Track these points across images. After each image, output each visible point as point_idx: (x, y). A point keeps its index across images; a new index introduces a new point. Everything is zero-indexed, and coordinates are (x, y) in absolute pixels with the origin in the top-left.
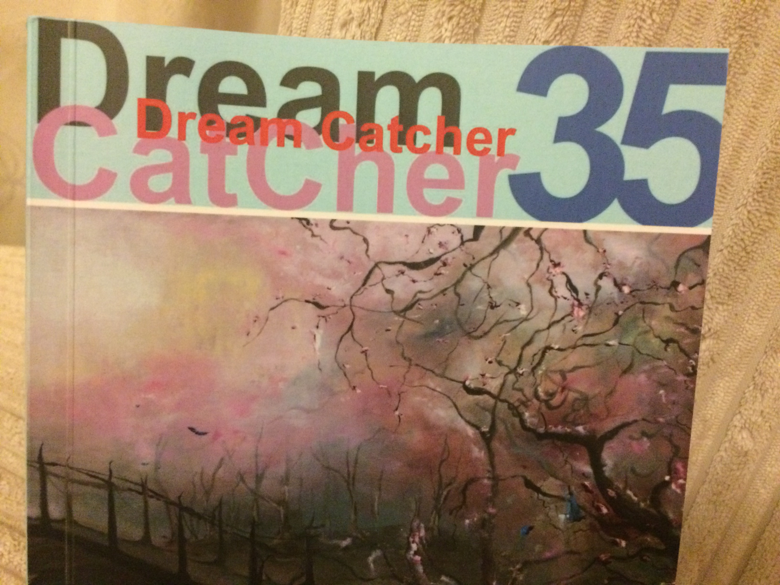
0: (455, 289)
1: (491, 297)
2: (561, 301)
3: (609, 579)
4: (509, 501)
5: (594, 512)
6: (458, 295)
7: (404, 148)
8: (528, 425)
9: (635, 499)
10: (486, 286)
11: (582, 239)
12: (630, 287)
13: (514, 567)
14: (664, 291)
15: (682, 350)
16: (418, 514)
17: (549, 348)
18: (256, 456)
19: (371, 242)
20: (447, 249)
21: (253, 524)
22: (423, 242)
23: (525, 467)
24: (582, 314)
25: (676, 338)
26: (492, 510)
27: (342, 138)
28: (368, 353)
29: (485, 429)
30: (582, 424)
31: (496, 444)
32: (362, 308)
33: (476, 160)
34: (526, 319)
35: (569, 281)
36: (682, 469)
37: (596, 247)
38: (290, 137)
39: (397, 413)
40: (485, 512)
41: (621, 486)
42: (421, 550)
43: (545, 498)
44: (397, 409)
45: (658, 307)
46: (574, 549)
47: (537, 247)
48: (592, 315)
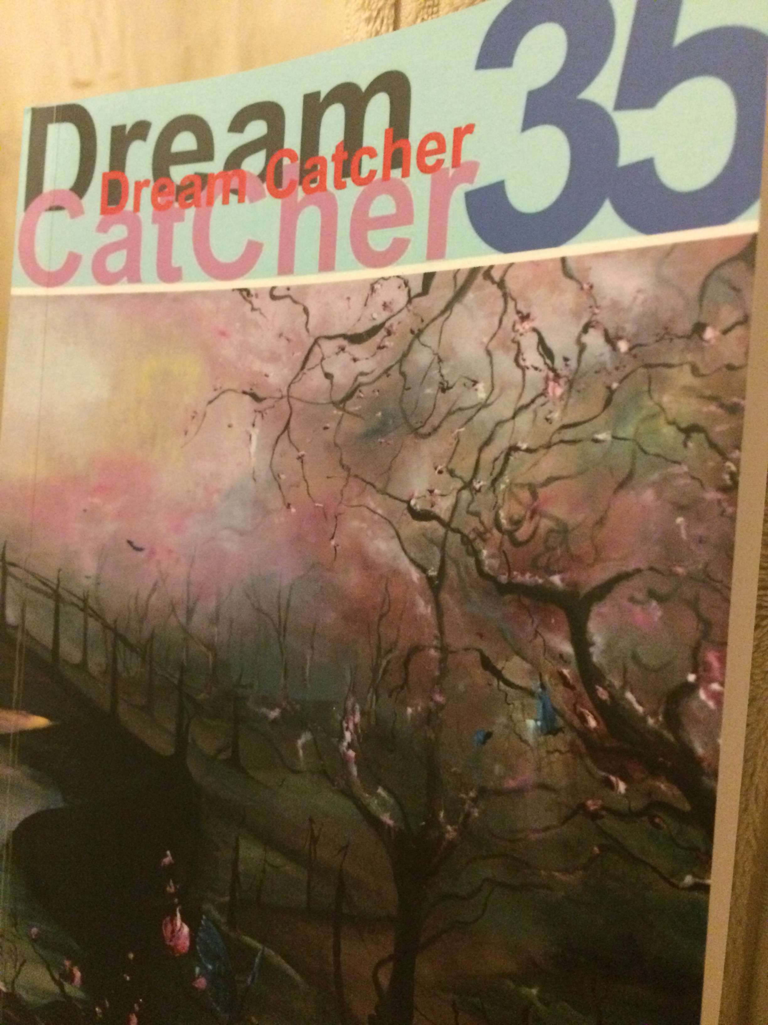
0: (401, 366)
1: (442, 376)
2: (530, 373)
3: (601, 847)
4: (461, 687)
5: (576, 722)
6: (403, 374)
7: (349, 181)
8: (486, 569)
9: (640, 709)
10: (436, 360)
11: (560, 273)
12: (629, 341)
13: (467, 794)
14: (680, 344)
15: (712, 445)
16: (353, 690)
17: (514, 448)
18: (189, 584)
19: (312, 312)
20: (391, 311)
21: (183, 670)
22: (365, 305)
23: (481, 636)
24: (559, 391)
25: (702, 423)
26: (439, 698)
27: (285, 182)
28: (304, 458)
29: (433, 573)
30: (560, 572)
31: (445, 596)
32: (300, 400)
33: (428, 177)
34: (484, 405)
35: (541, 341)
36: (716, 664)
37: (579, 283)
38: (235, 192)
39: (333, 543)
40: (432, 700)
41: (617, 683)
42: (356, 744)
43: (508, 689)
44: (332, 538)
45: (674, 371)
46: (549, 782)
47: (499, 293)
48: (574, 392)
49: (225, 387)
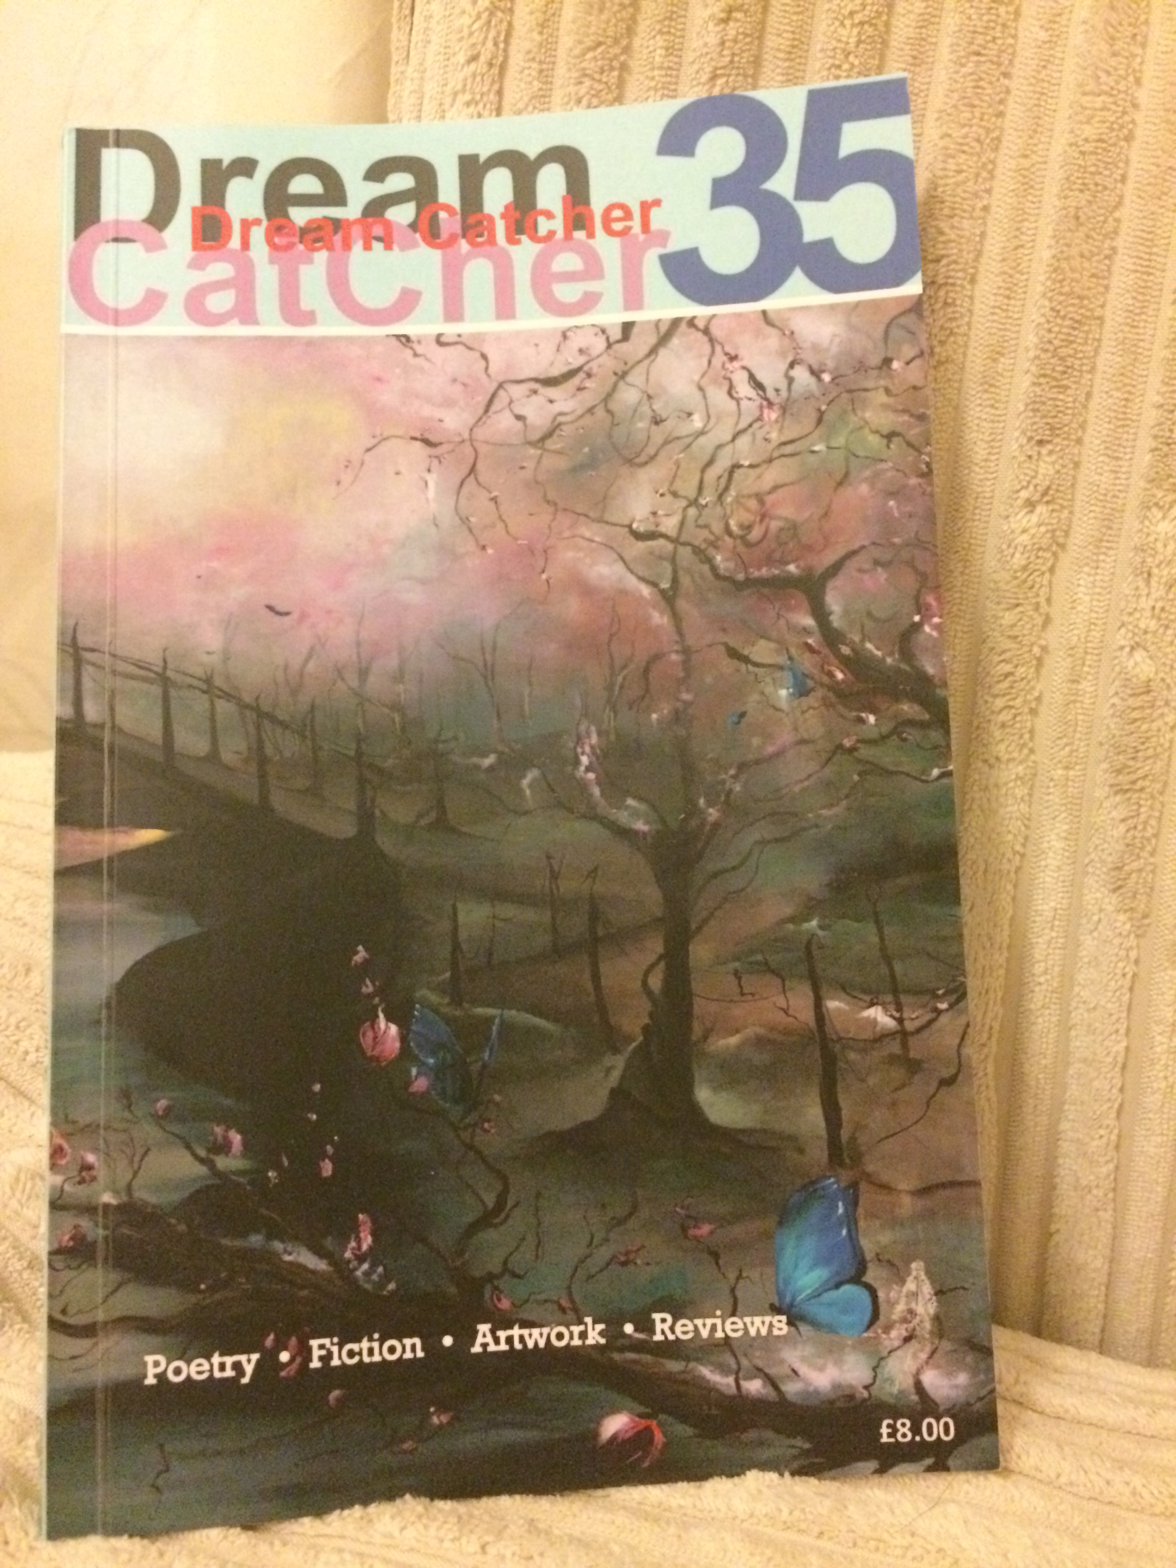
0: (606, 406)
1: (653, 411)
2: (744, 403)
3: (859, 775)
4: (709, 680)
5: (826, 679)
6: (608, 411)
7: (524, 238)
8: (722, 572)
9: (879, 653)
10: (645, 397)
11: (762, 324)
12: (831, 373)
13: (726, 773)
14: (875, 373)
15: (909, 444)
16: (586, 714)
17: (737, 466)
18: (358, 644)
19: (490, 357)
20: (589, 355)
21: (359, 739)
22: (558, 350)
23: (724, 630)
24: (774, 416)
25: (899, 429)
26: (686, 697)
27: (444, 235)
28: (499, 500)
29: (665, 585)
30: (793, 561)
31: (682, 604)
32: (487, 443)
33: (616, 242)
34: (702, 433)
35: (752, 377)
36: (934, 603)
37: (781, 329)
38: (379, 239)
39: (544, 576)
40: (678, 700)
41: (857, 638)
42: (596, 765)
43: (756, 670)
44: (543, 572)
45: (870, 393)
46: (806, 736)
47: (706, 339)
48: (787, 415)
49: (386, 434)
